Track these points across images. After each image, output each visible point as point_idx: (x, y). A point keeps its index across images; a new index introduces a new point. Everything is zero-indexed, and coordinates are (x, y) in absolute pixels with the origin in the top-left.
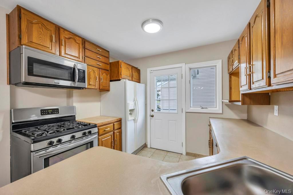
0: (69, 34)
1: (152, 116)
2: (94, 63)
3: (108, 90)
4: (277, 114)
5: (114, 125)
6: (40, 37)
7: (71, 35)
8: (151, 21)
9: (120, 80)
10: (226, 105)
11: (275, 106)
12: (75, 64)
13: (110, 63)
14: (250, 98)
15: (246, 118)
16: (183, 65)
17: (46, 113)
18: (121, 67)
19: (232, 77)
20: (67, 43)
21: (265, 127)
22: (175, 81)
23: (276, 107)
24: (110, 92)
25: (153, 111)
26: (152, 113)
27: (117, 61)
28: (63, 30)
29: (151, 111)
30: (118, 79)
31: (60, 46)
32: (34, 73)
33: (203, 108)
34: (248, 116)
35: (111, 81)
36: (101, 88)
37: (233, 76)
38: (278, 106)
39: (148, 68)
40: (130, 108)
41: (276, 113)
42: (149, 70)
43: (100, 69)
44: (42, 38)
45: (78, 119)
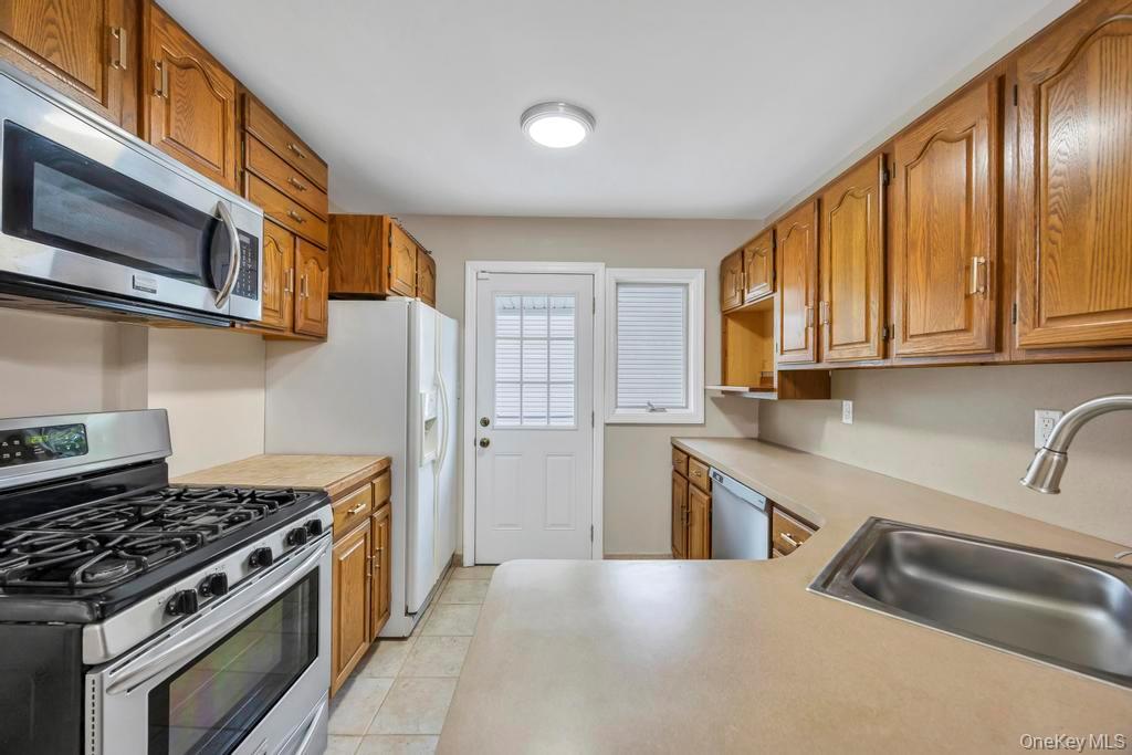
0: (187, 44)
1: (485, 444)
2: (279, 209)
3: (321, 337)
4: (850, 421)
5: (373, 485)
6: (53, 22)
7: (193, 50)
8: (562, 109)
9: (383, 297)
10: (714, 399)
11: (845, 402)
12: (219, 202)
13: (333, 218)
14: (795, 383)
15: (756, 435)
16: (598, 268)
17: (13, 455)
18: (390, 245)
19: (729, 321)
20: (177, 89)
21: (816, 453)
22: (569, 318)
23: (848, 405)
24: (324, 346)
25: (485, 423)
26: (484, 433)
27: (372, 217)
28: (161, 16)
29: (478, 423)
30: (377, 292)
31: (146, 97)
32: (37, 226)
33: (653, 410)
34: (760, 428)
35: (332, 297)
36: (300, 323)
37: (732, 319)
38: (850, 403)
39: (469, 260)
40: (427, 415)
41: (847, 419)
42: (472, 268)
43: (298, 240)
44: (58, 27)
45: (178, 475)
